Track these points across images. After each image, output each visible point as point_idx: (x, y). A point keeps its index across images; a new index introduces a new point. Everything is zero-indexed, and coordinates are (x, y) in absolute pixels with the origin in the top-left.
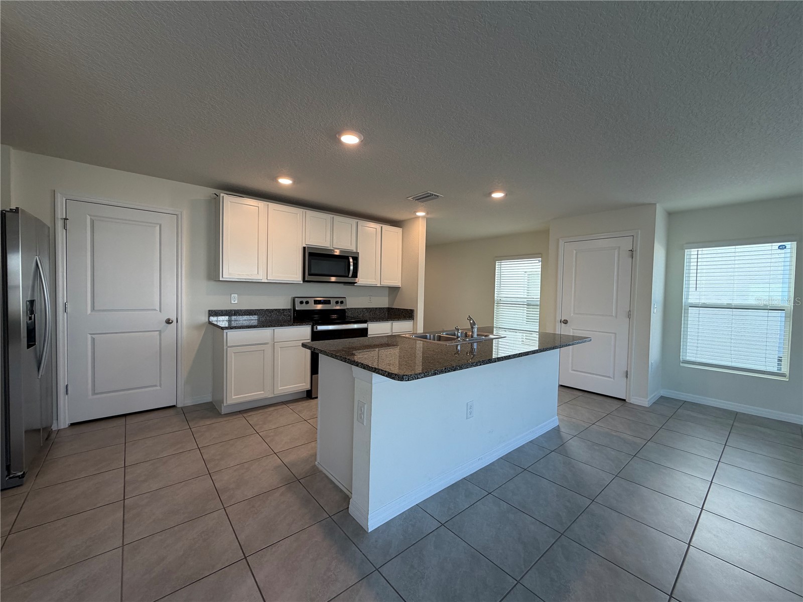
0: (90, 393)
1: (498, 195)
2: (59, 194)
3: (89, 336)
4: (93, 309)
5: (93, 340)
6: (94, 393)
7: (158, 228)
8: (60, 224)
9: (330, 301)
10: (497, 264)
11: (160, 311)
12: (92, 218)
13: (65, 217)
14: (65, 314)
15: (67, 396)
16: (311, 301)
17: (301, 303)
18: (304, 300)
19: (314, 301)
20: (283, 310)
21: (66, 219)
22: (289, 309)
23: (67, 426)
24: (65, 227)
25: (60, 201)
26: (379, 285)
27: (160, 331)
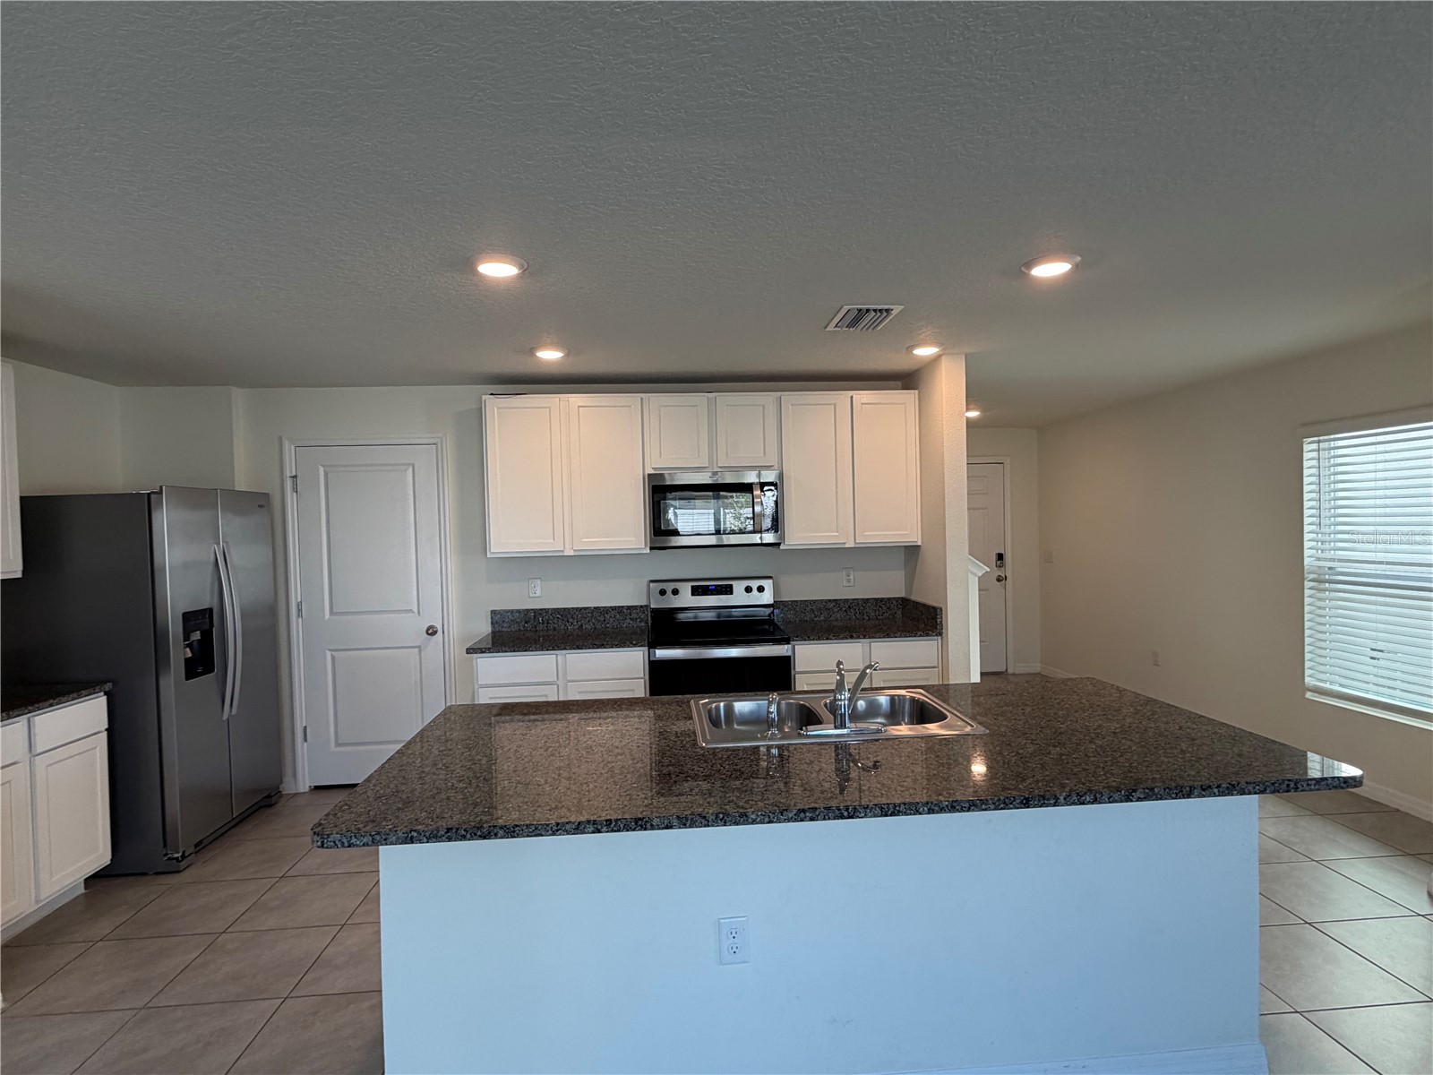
0: (333, 744)
1: (1051, 270)
2: (287, 442)
3: (329, 653)
4: (332, 612)
5: (333, 658)
6: (338, 744)
7: (411, 469)
8: (289, 484)
9: (731, 586)
10: (1306, 447)
11: (419, 613)
12: (327, 469)
13: (294, 474)
14: (300, 620)
15: (305, 744)
16: (686, 589)
17: (663, 592)
18: (669, 587)
19: (692, 587)
20: (629, 608)
21: (295, 477)
22: (641, 607)
23: (307, 789)
24: (295, 490)
25: (289, 449)
26: (850, 544)
27: (419, 647)
